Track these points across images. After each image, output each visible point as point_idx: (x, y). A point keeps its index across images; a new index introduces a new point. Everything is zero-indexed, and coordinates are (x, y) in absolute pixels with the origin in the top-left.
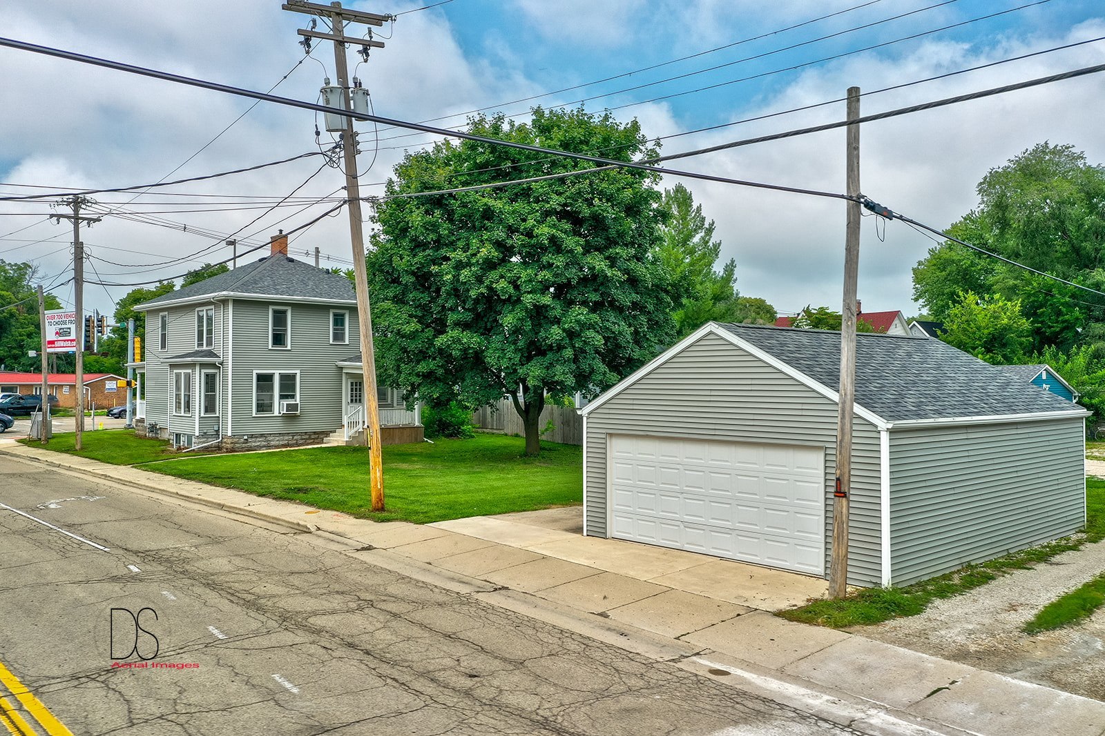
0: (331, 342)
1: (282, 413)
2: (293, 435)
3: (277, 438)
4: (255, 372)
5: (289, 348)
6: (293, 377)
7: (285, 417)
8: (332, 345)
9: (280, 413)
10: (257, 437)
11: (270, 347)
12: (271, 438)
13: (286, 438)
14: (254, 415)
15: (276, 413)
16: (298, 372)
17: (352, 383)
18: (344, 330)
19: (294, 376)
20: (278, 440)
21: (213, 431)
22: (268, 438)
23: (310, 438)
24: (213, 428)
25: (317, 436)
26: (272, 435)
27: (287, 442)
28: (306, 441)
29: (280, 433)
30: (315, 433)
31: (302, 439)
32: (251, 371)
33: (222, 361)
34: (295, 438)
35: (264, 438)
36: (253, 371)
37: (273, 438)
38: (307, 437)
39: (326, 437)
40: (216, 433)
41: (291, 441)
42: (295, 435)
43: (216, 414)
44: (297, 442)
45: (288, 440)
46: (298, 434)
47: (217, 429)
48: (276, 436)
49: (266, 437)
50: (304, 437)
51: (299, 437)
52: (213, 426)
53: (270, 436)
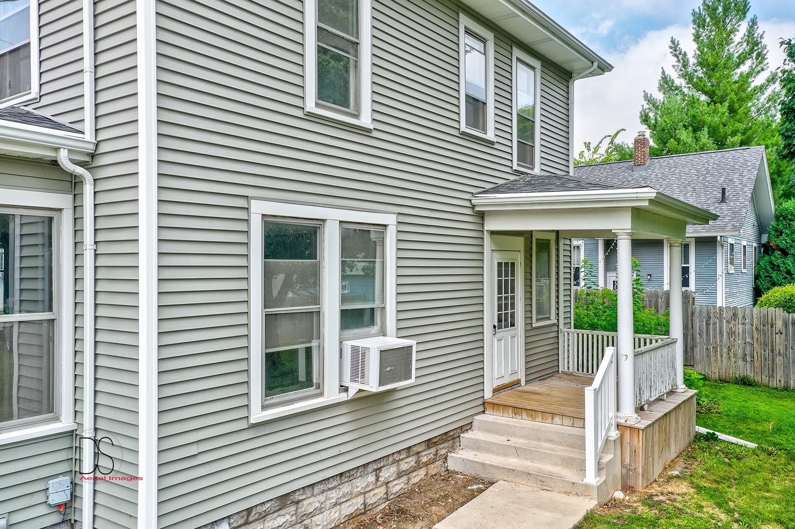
1: (353, 387)
2: (376, 466)
3: (334, 495)
4: (259, 208)
5: (366, 120)
9: (342, 388)
10: (263, 517)
11: (311, 105)
12: (315, 502)
13: (360, 484)
14: (257, 415)
15: (331, 392)
16: (390, 219)
17: (500, 264)
19: (380, 235)
20: (336, 505)
21: (43, 510)
22: (305, 503)
23: (418, 466)
24: (40, 498)
25: (433, 450)
26: (317, 490)
27: (360, 500)
28: (409, 479)
29: (341, 474)
30: (429, 443)
31: (399, 475)
32: (241, 203)
33: (92, 147)
34: (385, 475)
35: (292, 509)
36: (249, 203)
37: (322, 498)
38: (412, 461)
39: (452, 449)
40: (56, 519)
41: (372, 493)
42: (384, 466)
43: (57, 419)
44: (386, 493)
45: (365, 493)
46: (391, 459)
47: (64, 497)
48: (329, 489)
49: (298, 502)
50: (404, 466)
51: (393, 469)
52: (40, 486)
53: (313, 495)
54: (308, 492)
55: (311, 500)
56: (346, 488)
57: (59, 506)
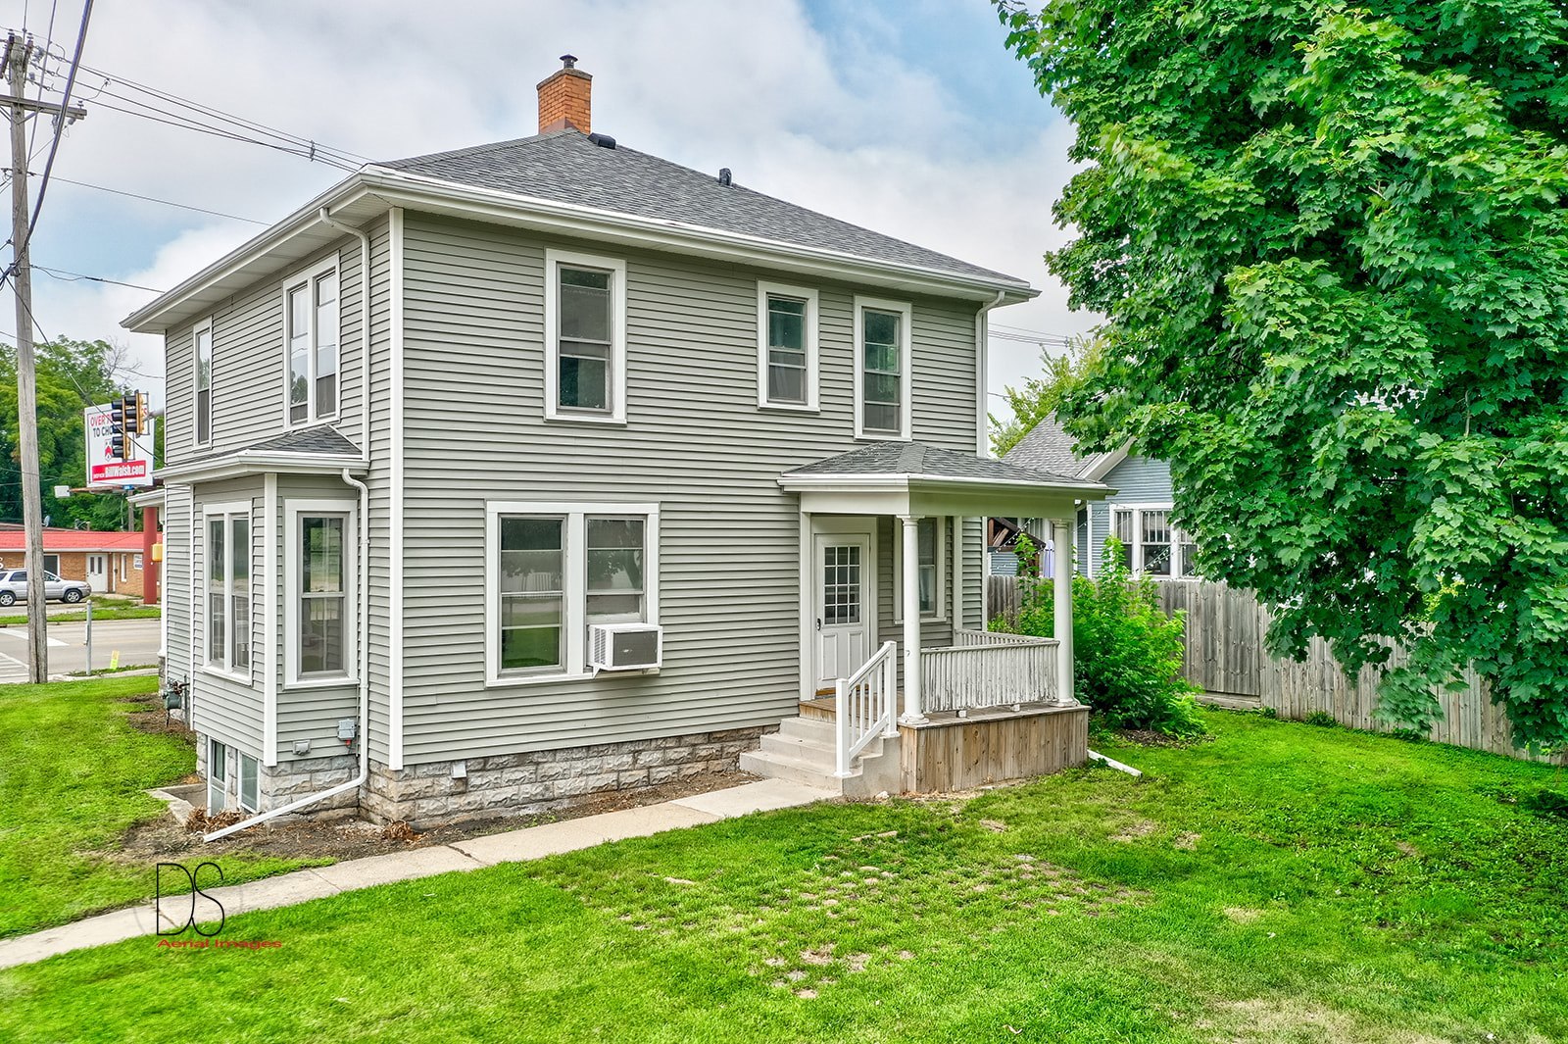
0: (763, 402)
1: (597, 667)
2: (636, 748)
3: (580, 766)
4: (494, 509)
5: (619, 416)
6: (634, 527)
7: (608, 682)
8: (764, 411)
9: (588, 668)
10: (501, 768)
11: (551, 413)
12: (557, 767)
13: (612, 761)
14: (492, 680)
15: (575, 670)
16: (652, 509)
17: (829, 551)
18: (802, 358)
19: (637, 524)
20: (581, 774)
21: (335, 742)
22: (547, 766)
23: (693, 758)
24: (333, 733)
25: (717, 746)
26: (559, 756)
27: (614, 776)
28: (679, 770)
29: (588, 747)
30: (710, 737)
31: (667, 763)
32: (479, 505)
33: (367, 465)
34: (644, 758)
35: (532, 768)
36: (485, 505)
37: (566, 765)
38: (684, 752)
39: (748, 748)
40: (344, 751)
41: (628, 773)
42: (644, 750)
43: (345, 675)
44: (648, 777)
45: (619, 771)
46: (654, 744)
47: (350, 735)
48: (574, 759)
49: (538, 763)
50: (672, 755)
51: (658, 755)
52: (333, 724)
53: (554, 761)
54: (549, 757)
55: (553, 765)
56: (594, 762)
57: (345, 741)
